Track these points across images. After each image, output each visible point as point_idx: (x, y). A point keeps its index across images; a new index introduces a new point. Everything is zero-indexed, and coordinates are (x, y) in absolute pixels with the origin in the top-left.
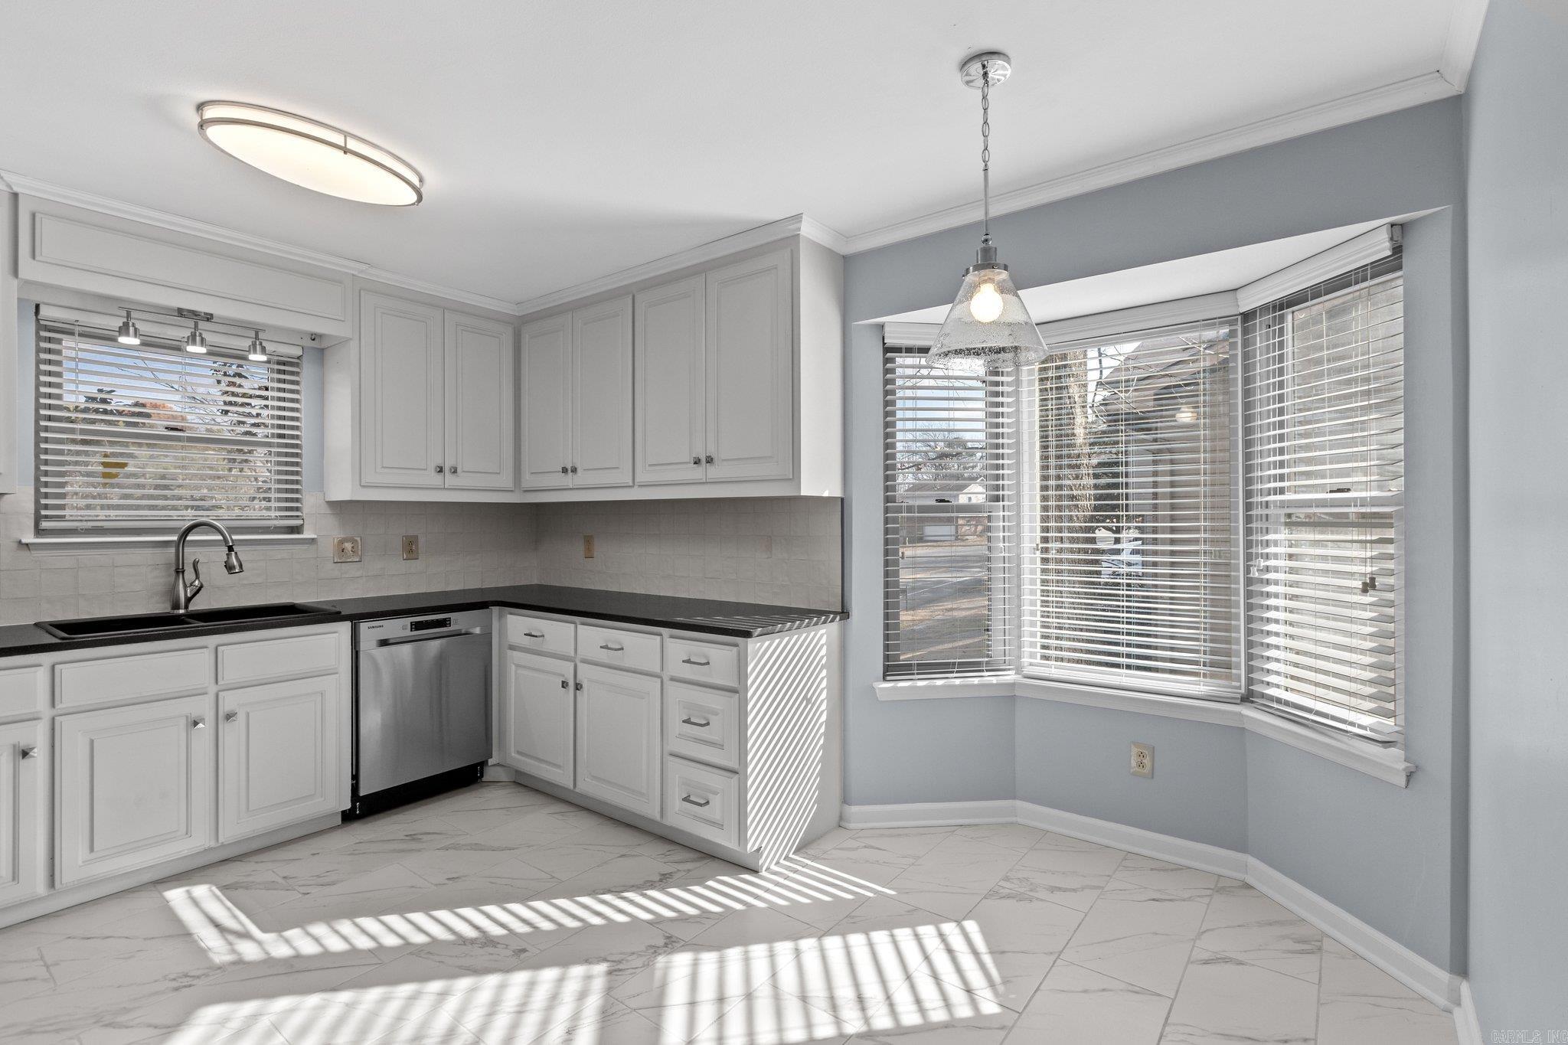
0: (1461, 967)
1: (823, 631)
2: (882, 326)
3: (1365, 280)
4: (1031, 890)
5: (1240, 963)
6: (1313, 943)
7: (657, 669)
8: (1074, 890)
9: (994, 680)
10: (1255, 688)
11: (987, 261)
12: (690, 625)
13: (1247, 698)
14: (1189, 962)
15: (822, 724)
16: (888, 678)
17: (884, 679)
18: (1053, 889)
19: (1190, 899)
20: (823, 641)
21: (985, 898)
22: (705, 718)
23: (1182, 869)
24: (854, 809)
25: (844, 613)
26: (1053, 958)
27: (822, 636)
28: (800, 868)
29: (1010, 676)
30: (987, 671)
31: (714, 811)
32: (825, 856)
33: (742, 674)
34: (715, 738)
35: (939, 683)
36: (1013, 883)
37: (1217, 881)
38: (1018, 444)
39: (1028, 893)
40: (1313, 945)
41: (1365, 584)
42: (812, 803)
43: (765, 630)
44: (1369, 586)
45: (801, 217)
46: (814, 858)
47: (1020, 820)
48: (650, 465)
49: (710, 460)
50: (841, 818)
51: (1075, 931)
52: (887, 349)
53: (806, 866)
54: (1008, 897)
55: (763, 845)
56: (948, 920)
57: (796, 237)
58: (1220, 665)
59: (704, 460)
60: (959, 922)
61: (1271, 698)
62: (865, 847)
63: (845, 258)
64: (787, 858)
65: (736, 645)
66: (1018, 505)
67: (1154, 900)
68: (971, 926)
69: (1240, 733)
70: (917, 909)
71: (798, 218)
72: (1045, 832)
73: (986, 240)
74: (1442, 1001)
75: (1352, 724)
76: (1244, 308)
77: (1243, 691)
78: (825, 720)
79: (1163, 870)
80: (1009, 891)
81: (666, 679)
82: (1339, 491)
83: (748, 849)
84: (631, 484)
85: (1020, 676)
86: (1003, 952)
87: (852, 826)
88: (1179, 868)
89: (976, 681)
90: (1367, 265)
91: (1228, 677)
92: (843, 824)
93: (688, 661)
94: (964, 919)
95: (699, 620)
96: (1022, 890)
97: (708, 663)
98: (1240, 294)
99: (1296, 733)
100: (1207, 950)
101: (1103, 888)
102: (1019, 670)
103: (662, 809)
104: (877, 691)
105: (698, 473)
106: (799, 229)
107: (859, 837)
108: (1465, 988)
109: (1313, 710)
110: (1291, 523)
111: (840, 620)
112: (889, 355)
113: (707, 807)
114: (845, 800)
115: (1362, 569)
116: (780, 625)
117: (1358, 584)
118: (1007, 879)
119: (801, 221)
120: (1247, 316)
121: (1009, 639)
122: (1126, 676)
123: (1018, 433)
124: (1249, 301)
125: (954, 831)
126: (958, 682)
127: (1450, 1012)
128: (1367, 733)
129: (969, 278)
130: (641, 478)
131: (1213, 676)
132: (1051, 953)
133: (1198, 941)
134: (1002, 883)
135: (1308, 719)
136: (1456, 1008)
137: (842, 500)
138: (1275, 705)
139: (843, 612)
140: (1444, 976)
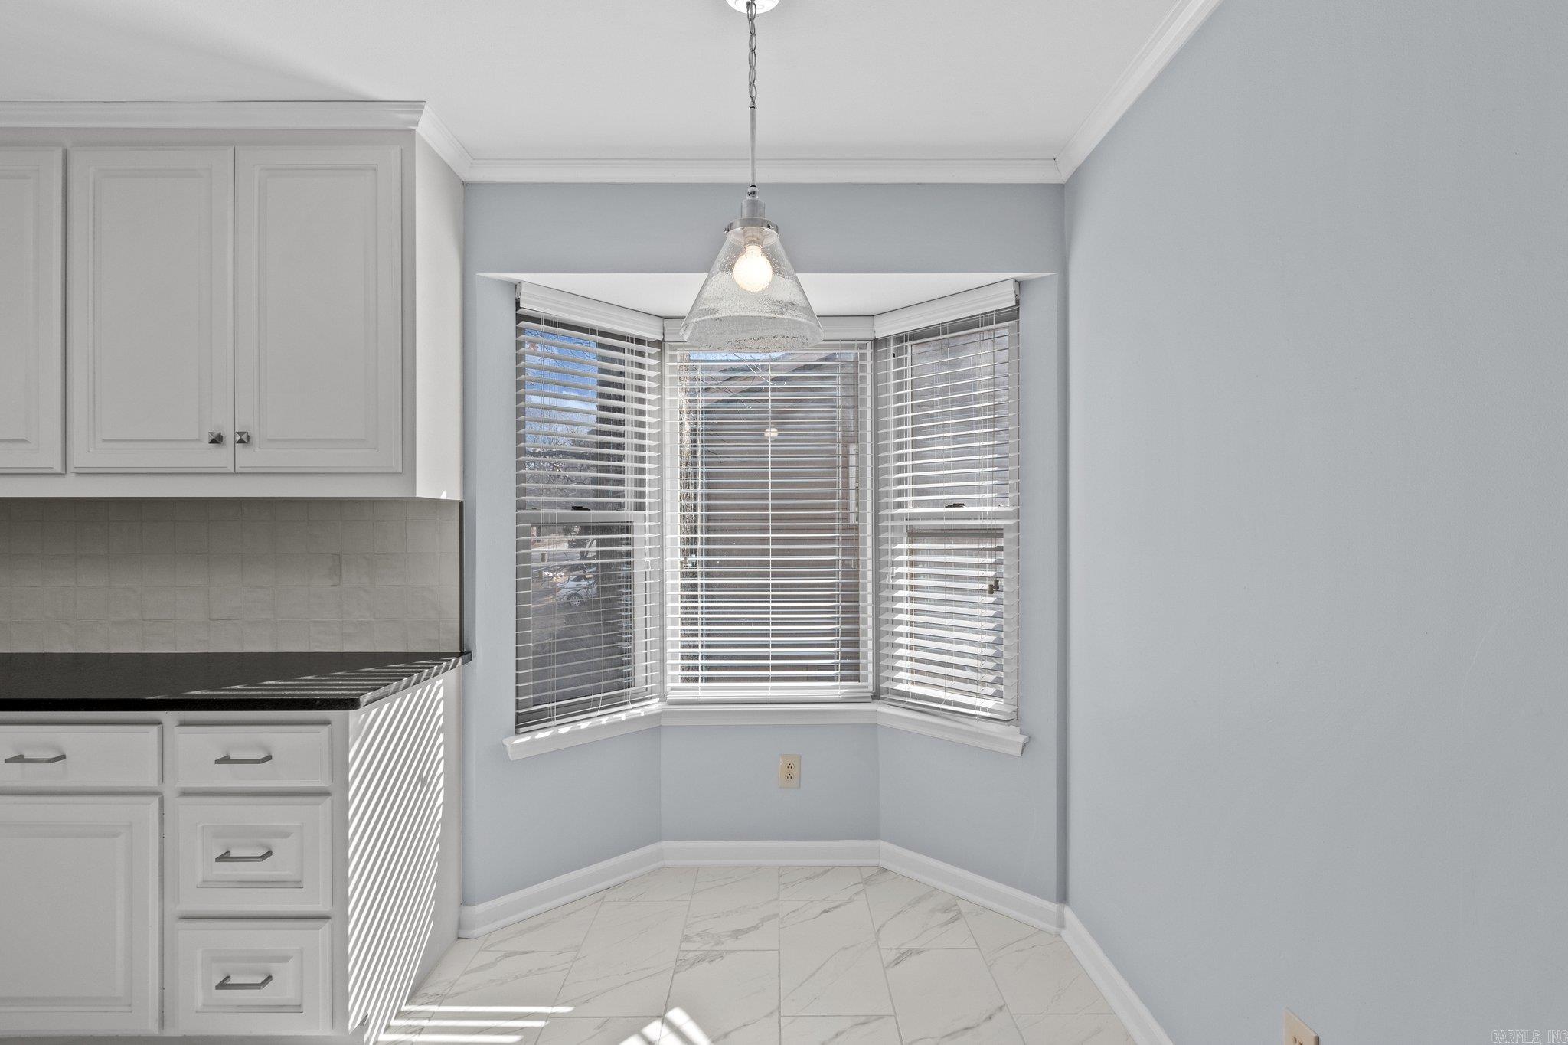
0: (1063, 897)
1: (440, 682)
2: (516, 286)
3: (991, 324)
4: (717, 944)
5: (920, 952)
6: (953, 909)
7: (151, 781)
8: (755, 928)
9: (641, 712)
10: (885, 685)
11: (755, 219)
12: (225, 701)
13: (876, 696)
14: (885, 968)
15: (439, 808)
16: (522, 730)
17: (517, 733)
18: (736, 934)
19: (850, 901)
20: (440, 695)
21: (675, 972)
22: (262, 846)
23: (829, 870)
24: (479, 909)
25: (464, 653)
26: (775, 1017)
27: (439, 687)
28: (425, 1023)
29: (654, 706)
30: (633, 702)
31: (283, 989)
32: (456, 989)
33: (339, 765)
34: (287, 872)
35: (584, 725)
36: (695, 942)
37: (861, 874)
38: (661, 448)
39: (716, 948)
40: (952, 911)
41: (991, 586)
42: (428, 920)
43: (377, 693)
44: (995, 588)
45: (423, 107)
46: (440, 1000)
47: (668, 863)
48: (105, 440)
49: (244, 440)
50: (460, 926)
51: (779, 976)
52: (520, 318)
53: (432, 1016)
54: (699, 960)
55: (369, 1012)
56: (649, 1019)
57: (408, 134)
58: (851, 669)
59: (229, 437)
60: (662, 1017)
61: (902, 693)
62: (506, 956)
63: (466, 185)
64: (400, 1015)
65: (327, 723)
66: (661, 515)
67: (825, 911)
68: (677, 1015)
69: (872, 728)
70: (608, 1019)
71: (417, 106)
72: (696, 869)
73: (754, 193)
74: (1053, 929)
75: (978, 708)
76: (880, 334)
77: (871, 689)
78: (441, 802)
79: (813, 878)
80: (697, 953)
81: (169, 793)
82: (955, 505)
83: (350, 1027)
84: (58, 469)
85: (664, 703)
86: (726, 1035)
87: (476, 932)
88: (827, 870)
89: (623, 716)
90: (993, 312)
91: (857, 678)
92: (462, 934)
93: (226, 760)
94: (666, 1011)
95: (236, 690)
96: (707, 947)
97: (269, 758)
98: (877, 321)
99: (929, 723)
100: (891, 949)
101: (777, 915)
102: (663, 697)
103: (162, 1012)
104: (509, 749)
105: (220, 457)
106: (416, 123)
107: (491, 945)
108: (1068, 912)
109: (943, 700)
110: (914, 534)
111: (463, 664)
112: (524, 323)
113: (268, 986)
114: (465, 901)
115: (988, 574)
116: (395, 683)
117: (986, 587)
118: (686, 939)
119: (421, 112)
120: (877, 343)
121: (651, 664)
122: (772, 689)
123: (660, 436)
124: (886, 328)
125: (603, 898)
126: (604, 721)
127: (1059, 935)
128: (988, 714)
129: (731, 237)
130: (78, 459)
131: (844, 678)
132: (771, 1013)
133: (879, 942)
134: (685, 946)
135: (939, 709)
136: (1063, 931)
137: (461, 504)
138: (906, 700)
139: (462, 654)
140: (1052, 907)
